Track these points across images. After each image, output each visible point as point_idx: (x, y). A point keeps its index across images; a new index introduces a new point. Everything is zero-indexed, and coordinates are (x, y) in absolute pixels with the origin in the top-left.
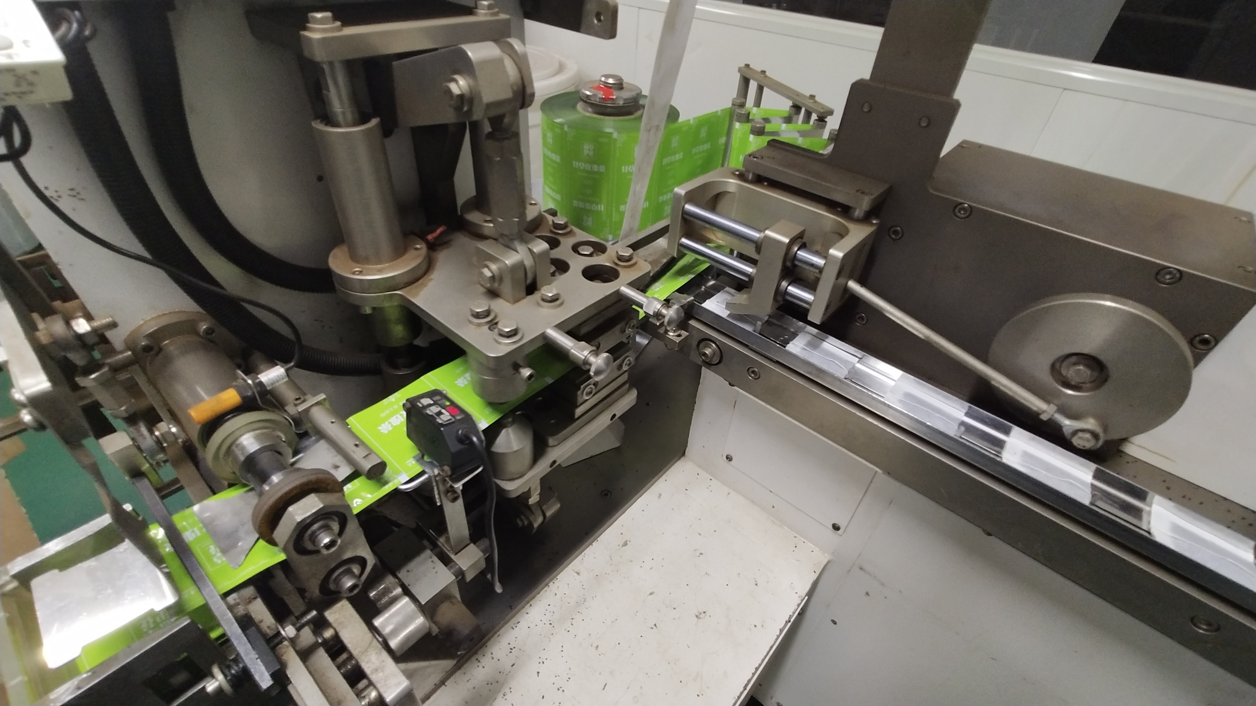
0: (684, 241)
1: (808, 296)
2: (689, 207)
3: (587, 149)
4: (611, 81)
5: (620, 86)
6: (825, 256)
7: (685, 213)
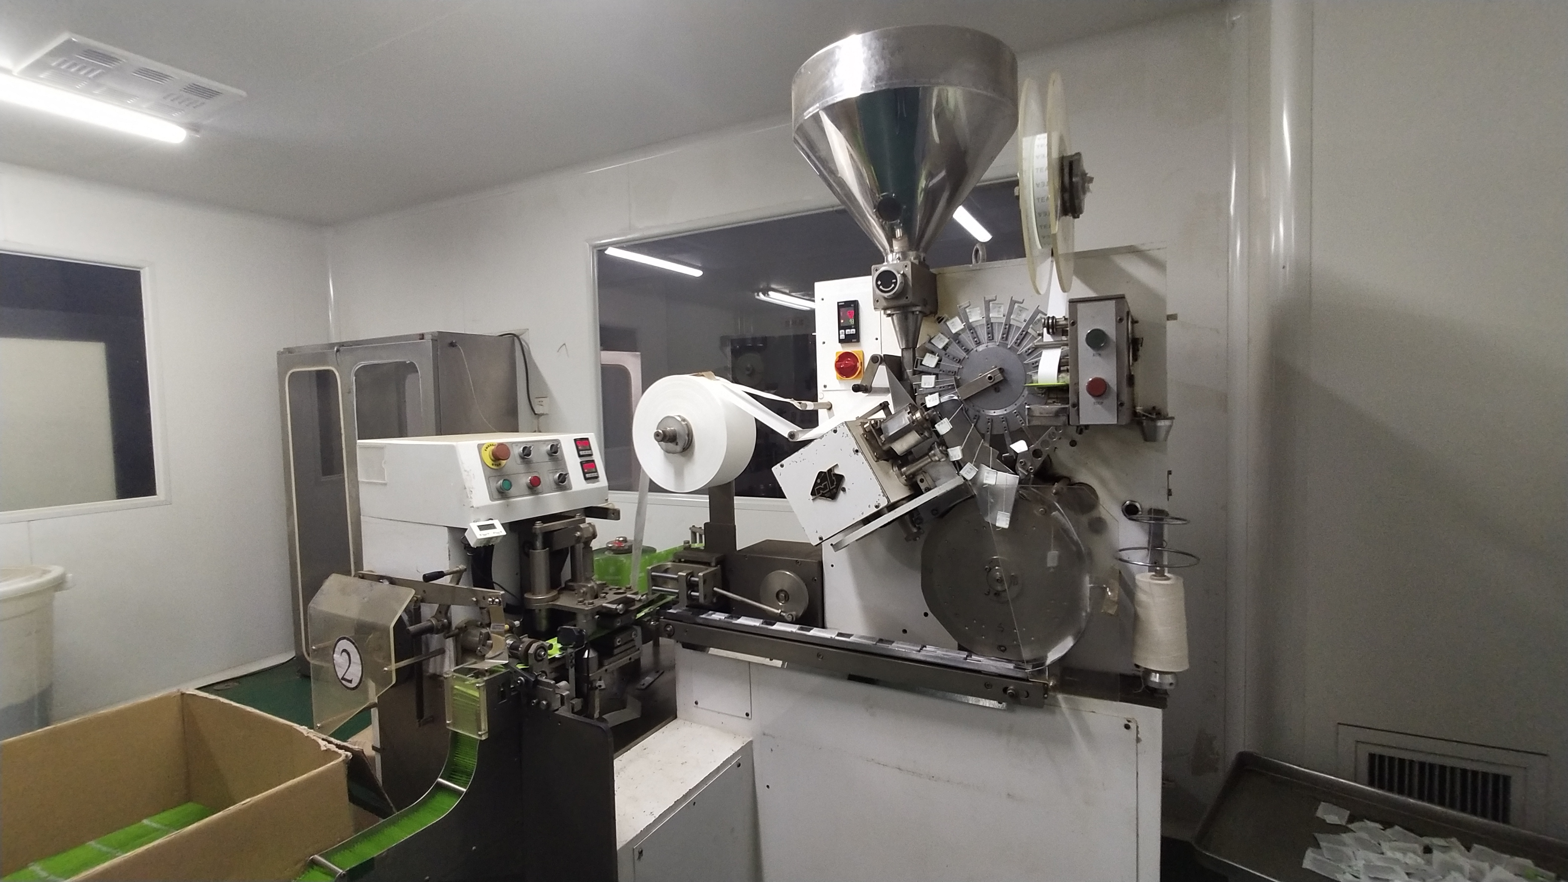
0: (654, 588)
1: (697, 594)
2: (653, 573)
3: (612, 569)
4: (621, 539)
5: (625, 540)
6: (698, 577)
7: (653, 576)
